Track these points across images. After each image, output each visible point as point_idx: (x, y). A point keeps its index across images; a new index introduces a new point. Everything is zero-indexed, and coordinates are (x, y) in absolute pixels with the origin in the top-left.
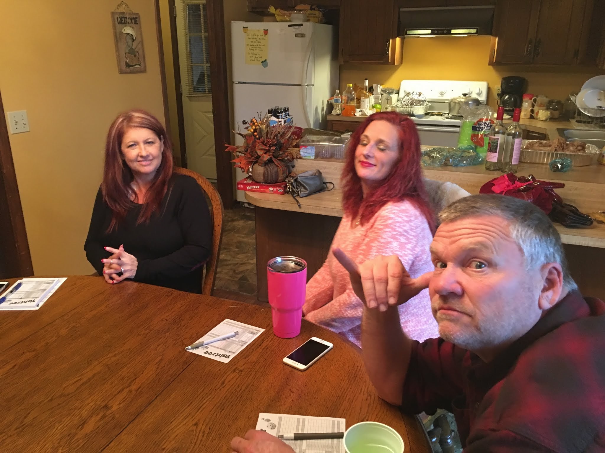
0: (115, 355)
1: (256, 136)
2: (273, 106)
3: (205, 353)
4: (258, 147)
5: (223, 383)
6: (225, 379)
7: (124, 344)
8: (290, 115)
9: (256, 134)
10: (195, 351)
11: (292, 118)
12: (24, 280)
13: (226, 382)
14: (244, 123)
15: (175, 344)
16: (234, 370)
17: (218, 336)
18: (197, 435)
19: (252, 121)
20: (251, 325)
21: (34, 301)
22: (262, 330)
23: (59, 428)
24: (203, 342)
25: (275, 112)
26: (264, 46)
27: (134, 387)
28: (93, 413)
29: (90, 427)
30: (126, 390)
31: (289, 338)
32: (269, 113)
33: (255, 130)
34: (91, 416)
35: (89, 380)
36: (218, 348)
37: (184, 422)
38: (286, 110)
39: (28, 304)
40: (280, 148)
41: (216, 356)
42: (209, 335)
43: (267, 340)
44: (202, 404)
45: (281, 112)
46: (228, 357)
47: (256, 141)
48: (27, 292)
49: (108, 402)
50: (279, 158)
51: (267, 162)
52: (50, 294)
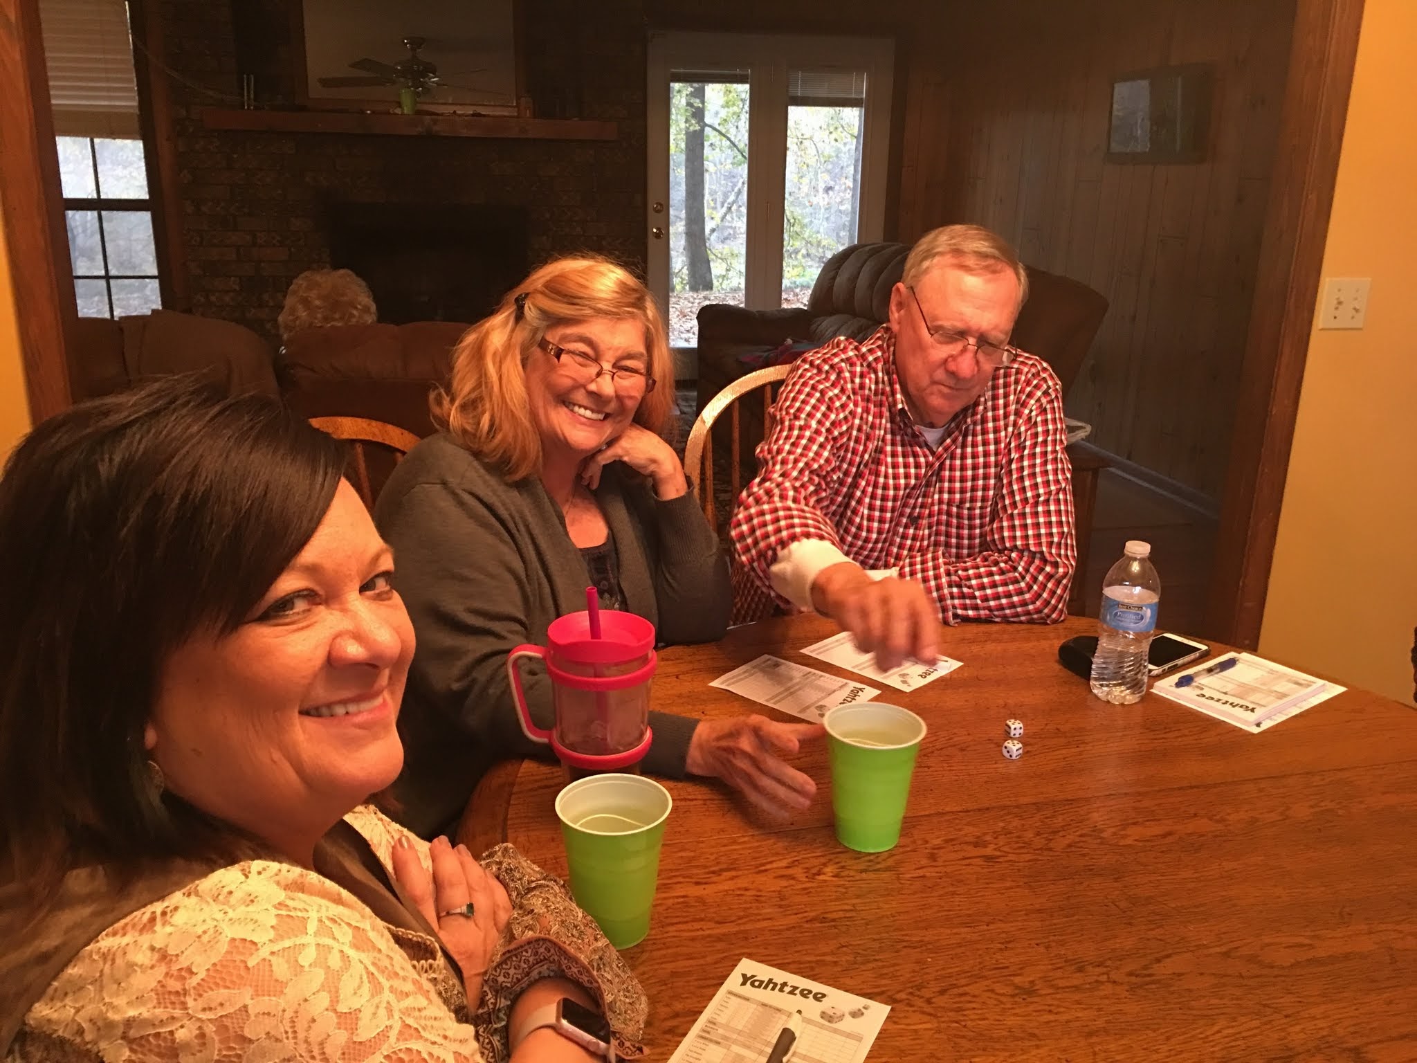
12: (1245, 656)
21: (1253, 710)
28: (1318, 1049)
34: (1311, 1054)
35: (1332, 959)
39: (1238, 712)
48: (1242, 685)
52: (1295, 711)
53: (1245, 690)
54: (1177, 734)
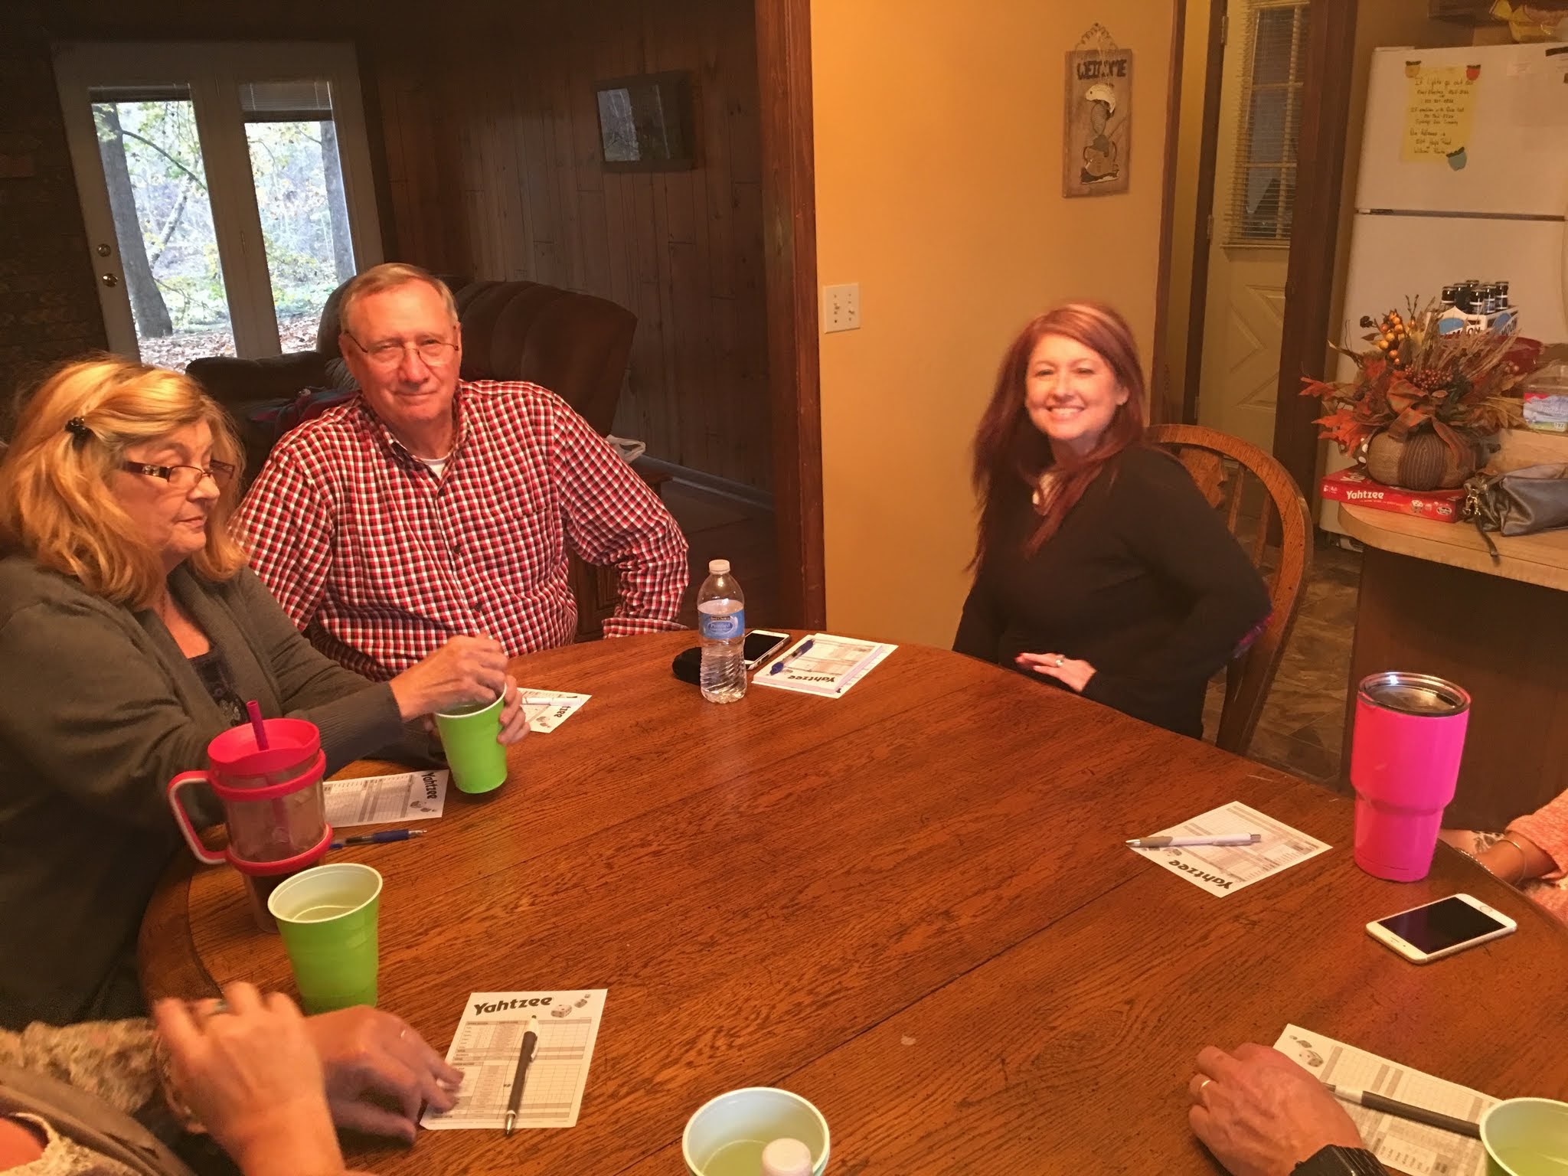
0: (976, 820)
1: (1392, 360)
2: (1459, 279)
3: (1171, 863)
4: (1395, 388)
5: (1206, 937)
6: (1210, 931)
7: (997, 802)
9: (1393, 353)
10: (1149, 854)
11: (1513, 314)
12: (819, 636)
13: (1213, 936)
14: (1365, 322)
15: (1105, 828)
16: (1237, 918)
17: (1209, 834)
18: (1129, 1023)
19: (1387, 320)
20: (1296, 827)
21: (832, 680)
22: (1324, 847)
23: (858, 927)
24: (1170, 839)
25: (1463, 297)
27: (1007, 892)
28: (922, 919)
29: (913, 942)
30: (992, 894)
31: (1394, 882)
32: (1445, 297)
33: (1394, 345)
34: (917, 924)
35: (920, 854)
36: (1204, 860)
37: (1104, 991)
39: (823, 684)
40: (1460, 396)
41: (1196, 875)
42: (1186, 827)
43: (1333, 871)
44: (1149, 965)
45: (1483, 296)
46: (1227, 886)
47: (1391, 373)
48: (821, 661)
49: (952, 907)
50: (1452, 424)
51: (1416, 430)
52: (864, 673)
53: (824, 664)
54: (779, 714)
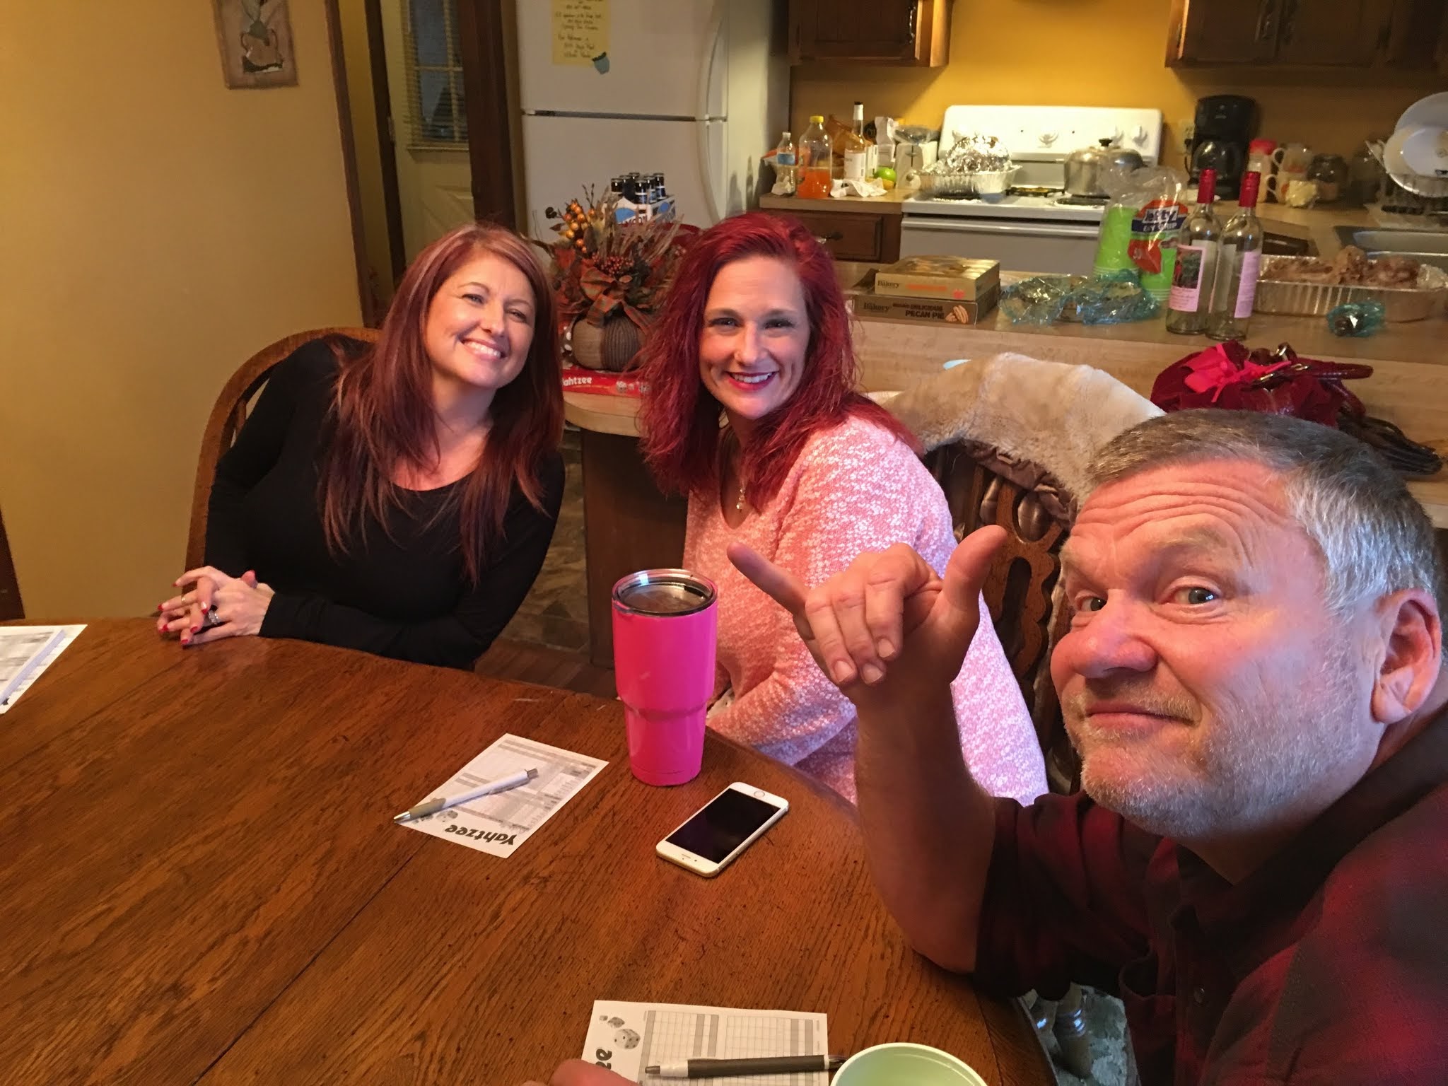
1: (580, 248)
2: (623, 171)
3: (447, 830)
4: (587, 275)
5: (496, 916)
6: (500, 906)
7: (231, 807)
8: (667, 192)
9: (580, 242)
10: (423, 826)
11: (672, 203)
13: (503, 914)
14: (550, 213)
15: (368, 806)
16: (526, 879)
17: (485, 782)
18: (423, 1067)
19: (569, 210)
20: (570, 749)
22: (601, 764)
23: (47, 1051)
24: (443, 800)
25: (629, 188)
26: (599, 17)
27: (254, 930)
28: (140, 1009)
29: (130, 1048)
30: (233, 940)
31: (672, 787)
32: (614, 189)
33: (579, 234)
34: (134, 1018)
35: (131, 913)
36: (483, 815)
37: (389, 1032)
38: (657, 181)
40: (643, 281)
41: (477, 838)
42: (458, 780)
43: (613, 791)
44: (437, 977)
45: (645, 187)
46: (511, 842)
47: (580, 261)
49: (182, 975)
50: (640, 306)
51: (610, 314)
